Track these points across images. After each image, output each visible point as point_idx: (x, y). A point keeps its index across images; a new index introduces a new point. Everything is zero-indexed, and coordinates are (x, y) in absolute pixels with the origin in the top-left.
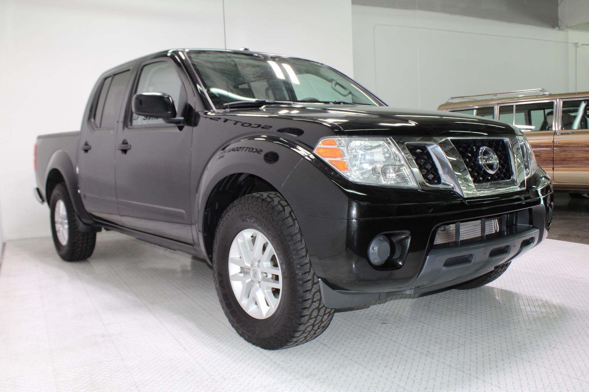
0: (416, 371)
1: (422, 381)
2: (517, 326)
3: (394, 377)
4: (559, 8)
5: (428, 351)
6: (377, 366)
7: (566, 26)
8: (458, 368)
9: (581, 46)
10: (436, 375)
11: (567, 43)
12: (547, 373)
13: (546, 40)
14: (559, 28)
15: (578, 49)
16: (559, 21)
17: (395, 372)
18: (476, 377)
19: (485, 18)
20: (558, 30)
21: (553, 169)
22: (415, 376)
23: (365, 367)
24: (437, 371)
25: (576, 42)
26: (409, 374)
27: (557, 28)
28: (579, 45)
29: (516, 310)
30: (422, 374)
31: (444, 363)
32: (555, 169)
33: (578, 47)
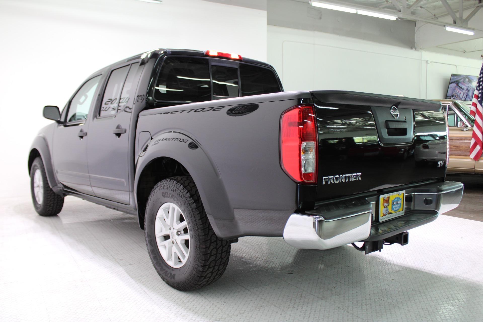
0: (315, 311)
1: (320, 319)
2: (385, 277)
3: (300, 316)
4: (416, 35)
5: (323, 296)
6: (287, 307)
7: (420, 48)
8: (344, 309)
9: (431, 63)
10: (329, 314)
11: (421, 60)
12: (405, 313)
13: (406, 58)
14: (416, 49)
15: (428, 65)
16: (416, 44)
17: (300, 312)
18: (357, 316)
19: (363, 39)
20: (415, 50)
22: (314, 315)
23: (279, 308)
24: (329, 311)
25: (427, 59)
26: (310, 313)
27: (414, 49)
28: (429, 62)
29: (384, 264)
30: (319, 314)
31: (334, 305)
33: (428, 63)
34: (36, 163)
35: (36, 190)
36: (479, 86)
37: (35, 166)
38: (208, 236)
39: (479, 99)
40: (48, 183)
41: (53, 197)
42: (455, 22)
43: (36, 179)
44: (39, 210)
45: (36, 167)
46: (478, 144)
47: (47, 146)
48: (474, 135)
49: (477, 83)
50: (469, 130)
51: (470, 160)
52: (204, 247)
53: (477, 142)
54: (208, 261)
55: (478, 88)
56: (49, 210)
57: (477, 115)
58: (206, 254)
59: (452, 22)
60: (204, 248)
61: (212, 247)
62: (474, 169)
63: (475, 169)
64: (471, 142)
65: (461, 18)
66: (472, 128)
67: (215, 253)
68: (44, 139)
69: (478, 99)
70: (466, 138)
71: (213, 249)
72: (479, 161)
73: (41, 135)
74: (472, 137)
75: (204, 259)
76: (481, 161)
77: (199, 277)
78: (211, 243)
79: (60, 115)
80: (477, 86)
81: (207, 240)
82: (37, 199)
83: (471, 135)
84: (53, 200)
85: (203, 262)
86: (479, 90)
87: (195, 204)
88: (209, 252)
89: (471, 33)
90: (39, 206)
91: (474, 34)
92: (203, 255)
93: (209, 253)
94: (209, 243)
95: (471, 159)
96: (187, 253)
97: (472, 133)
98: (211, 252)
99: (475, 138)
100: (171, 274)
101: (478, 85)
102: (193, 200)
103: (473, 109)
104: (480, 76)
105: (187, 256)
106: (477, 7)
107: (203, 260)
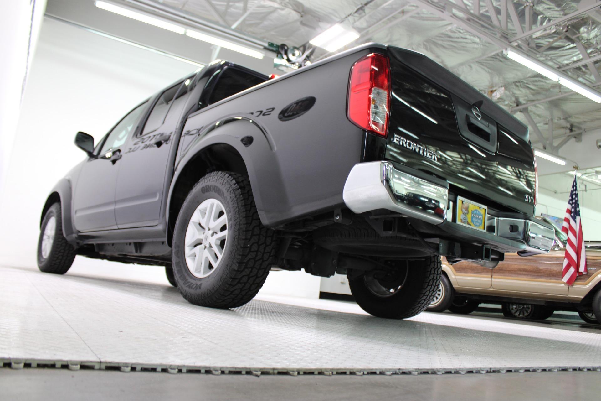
21: (492, 277)
32: (493, 276)
34: (53, 209)
35: (44, 243)
36: (572, 200)
37: (51, 212)
38: (250, 225)
39: (572, 214)
40: (61, 230)
41: (63, 247)
42: (545, 148)
43: (47, 230)
44: (43, 264)
45: (52, 214)
46: (571, 266)
47: (70, 188)
48: (567, 255)
49: (570, 197)
50: (561, 250)
51: (563, 285)
52: (244, 237)
53: (570, 263)
54: (245, 257)
55: (571, 202)
56: (55, 264)
57: (570, 232)
58: (245, 247)
59: (542, 147)
60: (243, 239)
61: (252, 241)
62: (567, 296)
63: (569, 296)
64: (563, 264)
65: (551, 144)
66: (564, 247)
67: (256, 249)
68: (69, 181)
69: (570, 214)
70: (558, 258)
71: (255, 243)
72: (574, 286)
73: (67, 178)
74: (565, 258)
75: (241, 253)
76: (575, 286)
77: (232, 278)
78: (253, 235)
79: (94, 149)
80: (569, 200)
81: (248, 231)
82: (43, 253)
83: (564, 255)
84: (62, 251)
85: (240, 257)
86: (572, 205)
87: (240, 190)
88: (249, 245)
89: (562, 163)
90: (42, 260)
91: (566, 164)
92: (241, 248)
93: (248, 247)
94: (250, 234)
95: (564, 283)
96: (221, 254)
97: (564, 253)
98: (251, 246)
99: (568, 259)
100: (197, 284)
101: (570, 198)
102: (238, 186)
103: (565, 224)
104: (572, 189)
105: (220, 256)
106: (569, 136)
107: (240, 255)
